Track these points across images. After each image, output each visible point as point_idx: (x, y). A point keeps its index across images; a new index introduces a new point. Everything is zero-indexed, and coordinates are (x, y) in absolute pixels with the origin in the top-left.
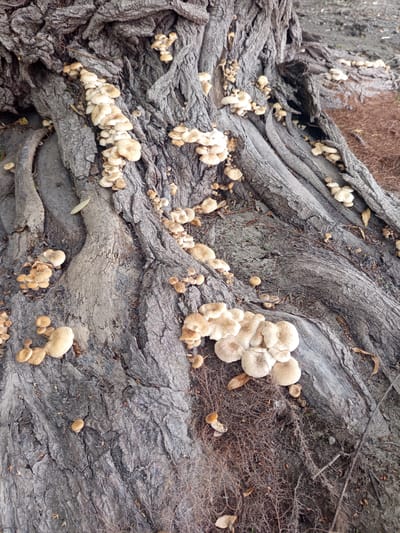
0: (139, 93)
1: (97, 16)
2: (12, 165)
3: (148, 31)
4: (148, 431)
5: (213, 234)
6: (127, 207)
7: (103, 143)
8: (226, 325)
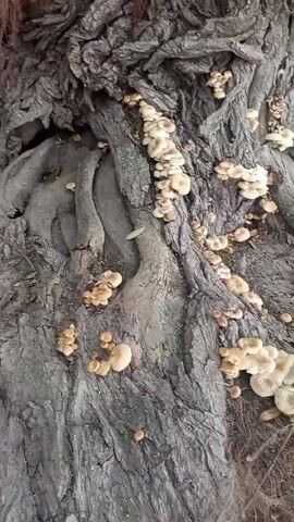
0: (190, 126)
1: (160, 52)
2: (74, 185)
3: (205, 69)
4: (194, 449)
5: (244, 263)
6: (175, 238)
7: (157, 174)
8: (262, 361)
